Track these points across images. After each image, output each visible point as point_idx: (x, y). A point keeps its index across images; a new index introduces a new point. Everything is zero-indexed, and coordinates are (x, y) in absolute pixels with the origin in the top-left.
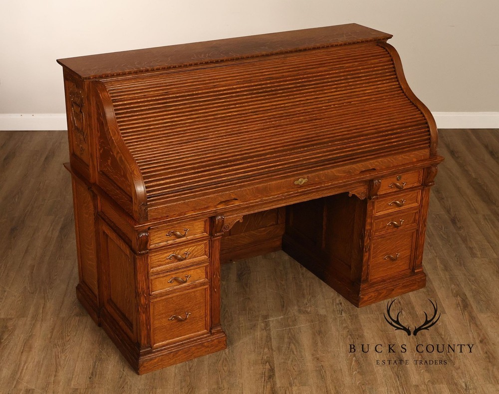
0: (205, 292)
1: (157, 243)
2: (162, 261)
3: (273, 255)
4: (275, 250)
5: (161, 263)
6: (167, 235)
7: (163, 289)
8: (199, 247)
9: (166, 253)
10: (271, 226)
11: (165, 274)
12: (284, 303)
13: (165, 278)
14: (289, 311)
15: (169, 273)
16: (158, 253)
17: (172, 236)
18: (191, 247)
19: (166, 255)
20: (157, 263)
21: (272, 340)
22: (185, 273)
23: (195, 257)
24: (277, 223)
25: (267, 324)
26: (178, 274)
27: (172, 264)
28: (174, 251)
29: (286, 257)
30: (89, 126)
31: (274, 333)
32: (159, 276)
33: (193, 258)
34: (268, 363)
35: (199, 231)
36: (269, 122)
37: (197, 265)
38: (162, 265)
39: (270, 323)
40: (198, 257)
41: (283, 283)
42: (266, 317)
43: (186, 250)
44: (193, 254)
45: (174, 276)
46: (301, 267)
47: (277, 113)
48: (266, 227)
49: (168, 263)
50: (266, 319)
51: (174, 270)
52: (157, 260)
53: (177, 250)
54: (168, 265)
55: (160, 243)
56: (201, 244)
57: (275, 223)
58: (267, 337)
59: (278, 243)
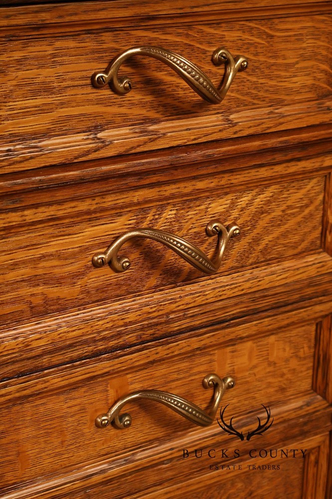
0: (304, 472)
1: (22, 138)
2: (59, 281)
5: (54, 292)
6: (96, 84)
8: (295, 196)
9: (91, 217)
11: (80, 373)
13: (80, 397)
15: (103, 366)
16: (30, 215)
17: (135, 96)
18: (247, 186)
19: (89, 233)
20: (25, 291)
22: (201, 364)
23: (268, 262)
26: (161, 371)
27: (127, 303)
28: (142, 207)
32: (36, 384)
33: (256, 264)
35: (300, 81)
38: (61, 307)
40: (280, 259)
43: (218, 206)
44: (257, 240)
45: (136, 383)
49: (102, 296)
51: (142, 344)
52: (25, 272)
53: (163, 203)
54: (98, 311)
55: (47, 134)
56: (307, 175)
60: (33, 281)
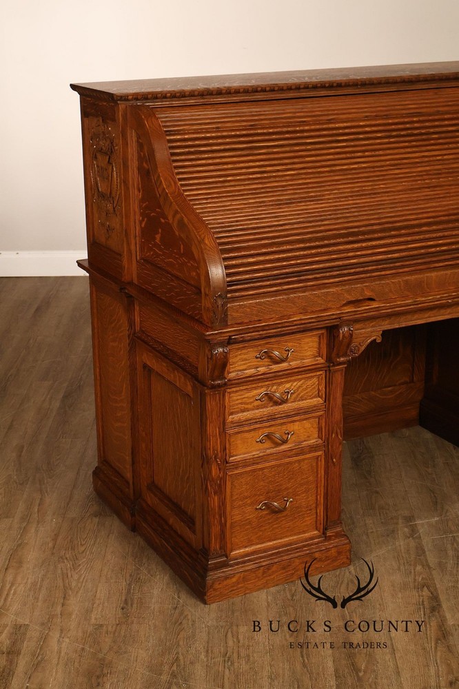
0: (317, 463)
1: (240, 370)
2: (247, 404)
3: (406, 432)
4: (408, 424)
5: (246, 406)
6: (257, 358)
7: (248, 453)
8: (309, 383)
9: (255, 388)
10: (403, 384)
11: (252, 427)
12: (436, 499)
13: (252, 434)
14: (447, 510)
15: (258, 426)
16: (241, 388)
17: (266, 360)
18: (295, 380)
19: (255, 392)
20: (240, 406)
21: (427, 553)
22: (284, 427)
23: (303, 400)
24: (412, 381)
25: (413, 530)
26: (273, 429)
27: (264, 409)
28: (268, 386)
29: (428, 435)
30: (124, 182)
31: (427, 542)
32: (242, 429)
33: (299, 401)
34: (425, 588)
35: (309, 353)
36: (420, 180)
37: (305, 413)
38: (248, 410)
39: (419, 527)
40: (306, 399)
41: (430, 470)
42: (409, 519)
43: (288, 385)
44: (299, 394)
45: (267, 431)
46: (455, 449)
47: (432, 167)
48: (395, 385)
49: (258, 408)
50: (411, 522)
51: (268, 420)
52: (240, 401)
53: (273, 386)
54: (257, 411)
55: (246, 370)
56: (312, 377)
57: (408, 380)
58: (417, 548)
59: (414, 413)
60: (241, 403)
